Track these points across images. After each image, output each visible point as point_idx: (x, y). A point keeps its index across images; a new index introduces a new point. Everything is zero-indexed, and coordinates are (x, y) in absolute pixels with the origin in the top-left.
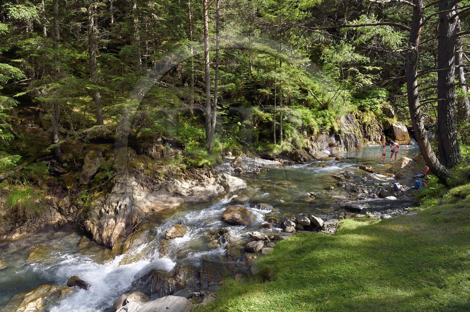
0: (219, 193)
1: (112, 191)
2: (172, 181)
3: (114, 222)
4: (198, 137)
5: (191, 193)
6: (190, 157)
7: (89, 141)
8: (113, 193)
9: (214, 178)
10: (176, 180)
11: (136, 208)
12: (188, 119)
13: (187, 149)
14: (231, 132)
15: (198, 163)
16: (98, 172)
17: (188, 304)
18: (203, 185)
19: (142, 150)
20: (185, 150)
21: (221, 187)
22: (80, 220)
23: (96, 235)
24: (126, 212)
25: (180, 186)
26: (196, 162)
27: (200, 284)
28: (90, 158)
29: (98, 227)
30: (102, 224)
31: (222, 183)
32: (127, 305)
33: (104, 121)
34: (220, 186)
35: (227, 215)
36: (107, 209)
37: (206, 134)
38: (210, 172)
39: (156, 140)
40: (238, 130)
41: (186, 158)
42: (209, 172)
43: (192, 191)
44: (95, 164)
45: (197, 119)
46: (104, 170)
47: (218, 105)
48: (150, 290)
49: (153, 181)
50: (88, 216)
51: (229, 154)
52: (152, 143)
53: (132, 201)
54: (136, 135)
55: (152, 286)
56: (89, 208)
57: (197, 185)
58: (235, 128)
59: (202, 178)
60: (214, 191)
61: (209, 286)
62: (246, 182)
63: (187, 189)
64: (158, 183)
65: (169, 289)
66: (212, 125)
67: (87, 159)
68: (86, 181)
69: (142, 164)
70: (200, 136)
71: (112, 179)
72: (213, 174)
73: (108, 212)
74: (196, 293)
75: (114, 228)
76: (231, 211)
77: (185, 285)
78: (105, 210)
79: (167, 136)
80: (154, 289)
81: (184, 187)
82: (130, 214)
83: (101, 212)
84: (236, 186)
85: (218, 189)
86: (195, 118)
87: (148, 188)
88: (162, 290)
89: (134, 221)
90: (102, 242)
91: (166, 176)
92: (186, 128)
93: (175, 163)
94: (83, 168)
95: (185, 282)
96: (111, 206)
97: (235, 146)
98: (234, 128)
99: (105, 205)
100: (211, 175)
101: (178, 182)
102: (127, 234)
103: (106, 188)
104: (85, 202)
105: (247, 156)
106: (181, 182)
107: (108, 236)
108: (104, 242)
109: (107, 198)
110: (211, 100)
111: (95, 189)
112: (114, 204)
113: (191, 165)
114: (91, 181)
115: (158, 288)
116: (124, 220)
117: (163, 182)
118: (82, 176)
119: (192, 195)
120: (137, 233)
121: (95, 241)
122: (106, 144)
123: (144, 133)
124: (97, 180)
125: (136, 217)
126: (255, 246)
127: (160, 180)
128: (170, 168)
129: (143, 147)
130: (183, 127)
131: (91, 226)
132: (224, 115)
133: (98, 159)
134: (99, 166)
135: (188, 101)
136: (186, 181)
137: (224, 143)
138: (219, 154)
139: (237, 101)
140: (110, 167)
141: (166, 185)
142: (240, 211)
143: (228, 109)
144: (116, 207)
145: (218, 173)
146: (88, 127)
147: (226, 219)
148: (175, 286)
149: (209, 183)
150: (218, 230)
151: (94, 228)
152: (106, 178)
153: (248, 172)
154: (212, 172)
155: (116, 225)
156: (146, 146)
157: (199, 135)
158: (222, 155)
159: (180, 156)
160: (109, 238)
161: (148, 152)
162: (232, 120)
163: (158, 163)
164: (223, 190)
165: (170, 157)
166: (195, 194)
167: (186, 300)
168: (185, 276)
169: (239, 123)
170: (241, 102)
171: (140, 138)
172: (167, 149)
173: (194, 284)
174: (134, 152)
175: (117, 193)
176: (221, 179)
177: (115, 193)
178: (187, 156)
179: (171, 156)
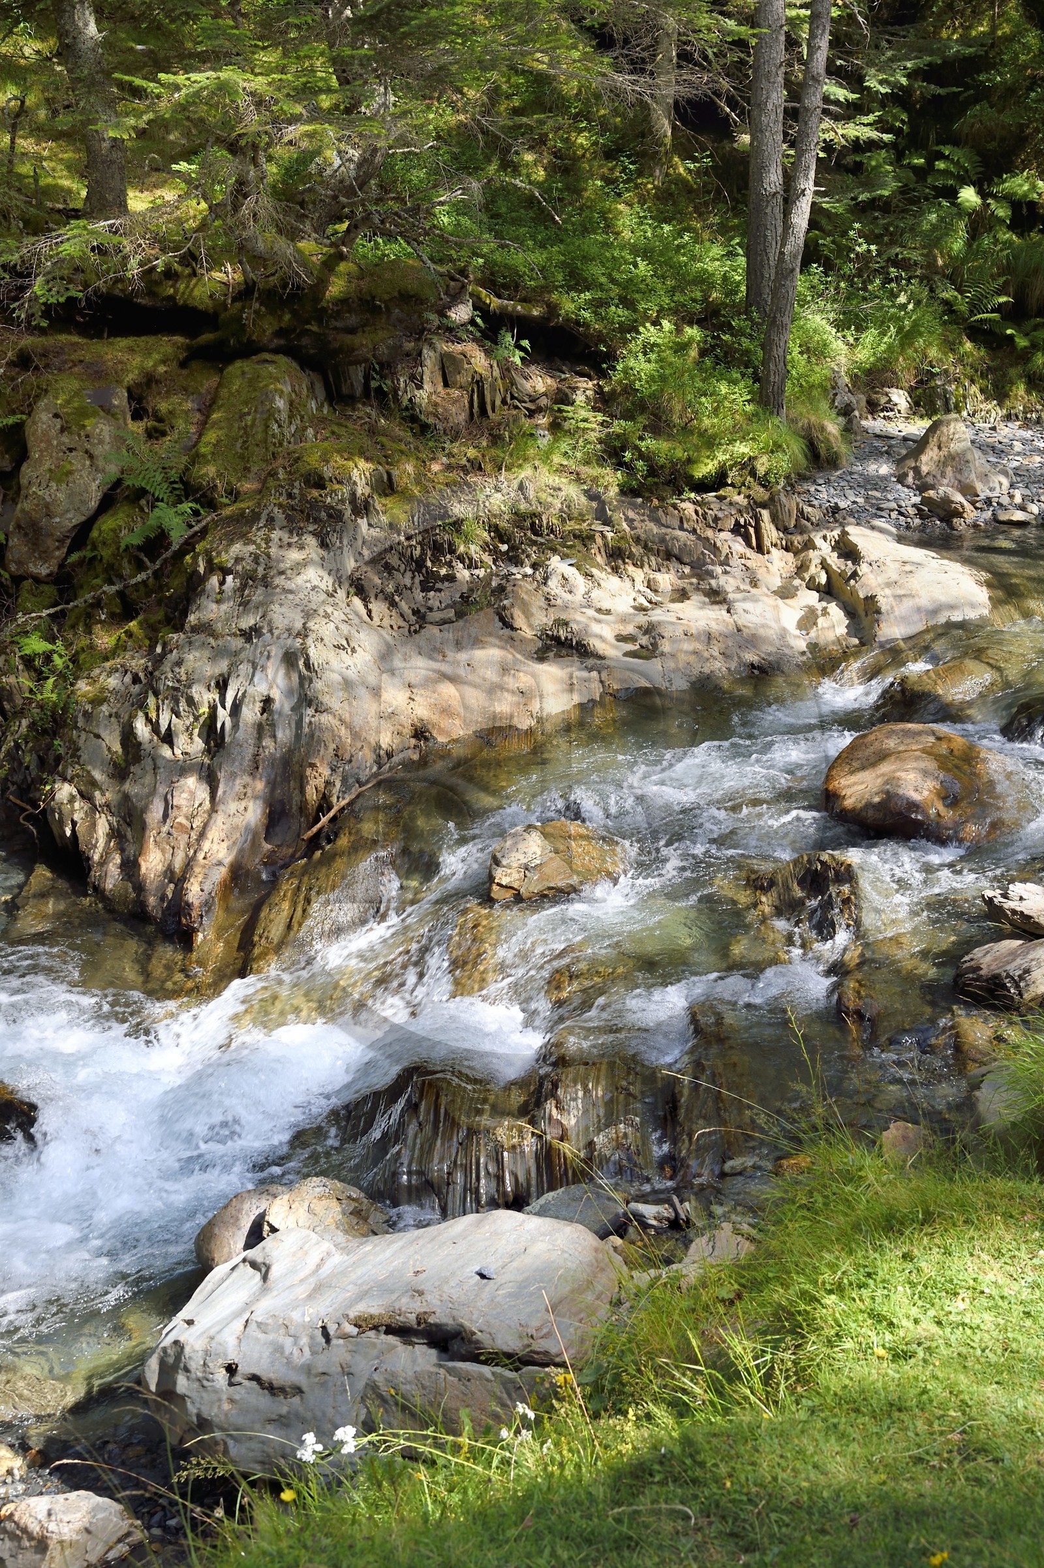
0: (813, 647)
1: (192, 618)
2: (534, 566)
3: (203, 793)
4: (698, 295)
5: (644, 640)
6: (642, 420)
7: (46, 314)
8: (195, 629)
9: (790, 556)
10: (555, 562)
11: (325, 719)
12: (640, 173)
13: (626, 371)
14: (915, 256)
15: (690, 461)
16: (107, 503)
17: (598, 1267)
18: (716, 597)
19: (357, 374)
20: (617, 376)
21: (825, 612)
22: (17, 778)
23: (103, 863)
24: (267, 742)
25: (578, 598)
26: (680, 454)
27: (671, 1163)
28: (58, 423)
29: (114, 820)
30: (140, 805)
31: (838, 582)
32: (269, 1243)
33: (131, 193)
34: (819, 606)
35: (853, 779)
36: (165, 719)
37: (753, 272)
38: (765, 514)
39: (442, 314)
40: (957, 245)
41: (619, 426)
42: (757, 519)
43: (649, 629)
44: (91, 457)
45: (698, 173)
46: (142, 492)
47: (833, 71)
48: (395, 1175)
49: (420, 564)
50: (58, 759)
51: (890, 407)
52: (420, 333)
53: (302, 678)
54: (322, 284)
55: (404, 1155)
56: (65, 709)
57: (682, 595)
58: (944, 229)
59: (715, 549)
60: (783, 634)
61: (723, 1175)
62: (989, 585)
63: (624, 620)
64: (451, 578)
65: (500, 1179)
66: (787, 214)
67: (41, 427)
68: (45, 556)
69: (362, 464)
70: (712, 286)
71: (188, 546)
72: (786, 530)
73: (168, 738)
74: (649, 1211)
75: (205, 826)
76: (883, 756)
77: (588, 1160)
78: (155, 727)
79: (505, 286)
80: (420, 1173)
81: (605, 605)
82: (291, 752)
83: (128, 737)
84: (919, 610)
85: (809, 620)
86: (682, 168)
87: (393, 604)
88: (459, 1177)
89: (312, 795)
90: (142, 904)
91: (500, 534)
92: (627, 234)
93: (557, 459)
94: (24, 481)
95: (590, 1145)
96: (183, 705)
97: (933, 353)
98: (934, 227)
99: (151, 701)
100: (771, 533)
101: (572, 572)
102: (277, 866)
103: (159, 602)
104: (40, 678)
105: (1008, 418)
106: (588, 575)
107: (169, 873)
108: (152, 901)
109: (163, 655)
110: (792, 43)
111: (97, 604)
112: (205, 697)
113: (652, 471)
114: (74, 557)
115: (438, 1167)
116: (260, 786)
117: (481, 573)
118: (19, 527)
119: (649, 652)
120: (328, 859)
121: (98, 891)
122: (151, 340)
123: (370, 271)
124: (106, 553)
125: (325, 771)
126: (1014, 969)
127: (461, 558)
128: (521, 487)
129: (366, 360)
130: (609, 227)
131: (79, 812)
132: (872, 145)
133: (102, 428)
134: (113, 470)
135: (637, 53)
136: (615, 570)
137: (860, 329)
138: (824, 405)
139: (965, 41)
140: (174, 475)
141: (501, 589)
142: (938, 758)
143: (899, 98)
144: (213, 709)
145: (817, 526)
146: (35, 227)
147: (849, 803)
148: (532, 1163)
149: (754, 583)
150: (796, 862)
151: (93, 826)
152: (157, 542)
153: (1003, 517)
154: (774, 519)
155: (213, 810)
156: (383, 350)
157: (704, 280)
158: (846, 411)
159: (583, 414)
160: (177, 878)
161: (395, 390)
162: (921, 173)
163: (450, 455)
164: (841, 630)
165: (526, 423)
166: (665, 647)
167: (591, 1240)
168: (593, 1114)
169: (969, 195)
170: (993, 43)
171: (343, 302)
172: (506, 369)
173: (640, 1160)
174: (312, 388)
175: (219, 627)
176: (834, 561)
177: (204, 628)
178: (628, 416)
179: (531, 414)
